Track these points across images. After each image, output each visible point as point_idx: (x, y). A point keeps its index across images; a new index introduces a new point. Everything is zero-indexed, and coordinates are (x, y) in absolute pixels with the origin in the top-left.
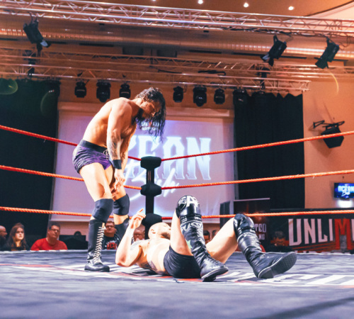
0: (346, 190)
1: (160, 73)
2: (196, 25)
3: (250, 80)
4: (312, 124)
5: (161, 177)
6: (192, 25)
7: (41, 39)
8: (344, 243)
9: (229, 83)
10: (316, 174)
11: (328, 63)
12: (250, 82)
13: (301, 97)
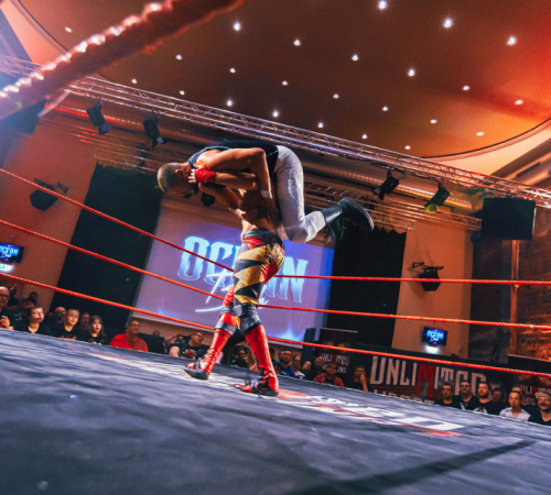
0: (434, 336)
2: (313, 147)
4: (412, 263)
6: (309, 146)
7: (158, 135)
8: (425, 390)
11: (437, 207)
13: (404, 235)
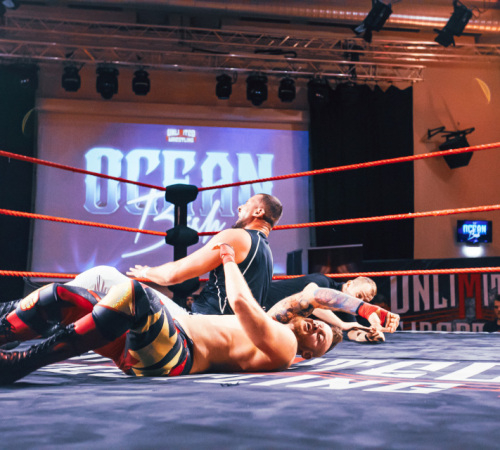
0: (474, 230)
1: (195, 54)
3: (333, 64)
5: (198, 214)
8: (471, 310)
9: (302, 70)
10: (438, 212)
11: (455, 37)
12: (334, 68)
13: (410, 90)
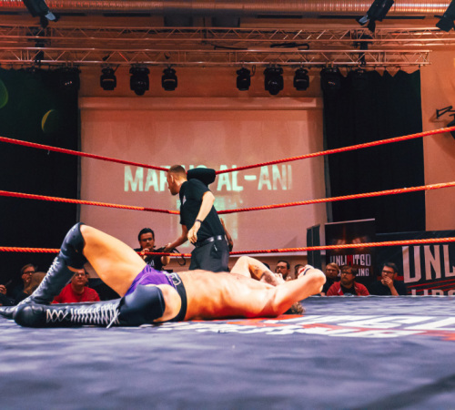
1: (217, 51)
3: (344, 54)
4: (435, 111)
7: (45, 10)
9: (315, 60)
10: (431, 186)
12: (345, 57)
13: (417, 73)
